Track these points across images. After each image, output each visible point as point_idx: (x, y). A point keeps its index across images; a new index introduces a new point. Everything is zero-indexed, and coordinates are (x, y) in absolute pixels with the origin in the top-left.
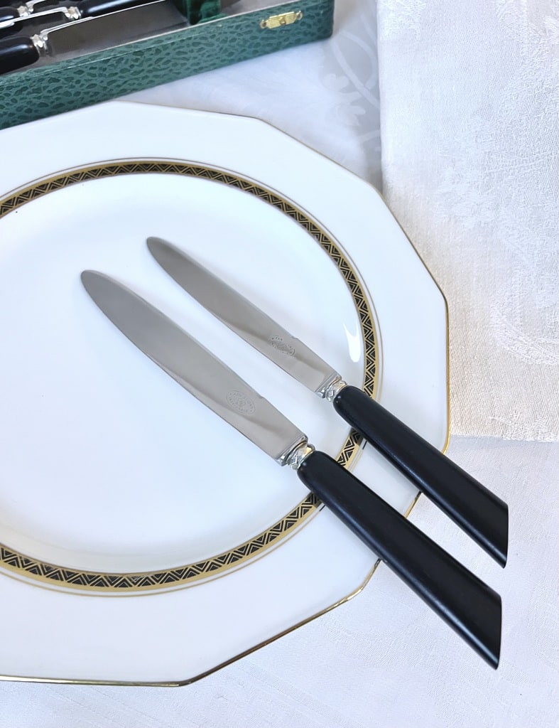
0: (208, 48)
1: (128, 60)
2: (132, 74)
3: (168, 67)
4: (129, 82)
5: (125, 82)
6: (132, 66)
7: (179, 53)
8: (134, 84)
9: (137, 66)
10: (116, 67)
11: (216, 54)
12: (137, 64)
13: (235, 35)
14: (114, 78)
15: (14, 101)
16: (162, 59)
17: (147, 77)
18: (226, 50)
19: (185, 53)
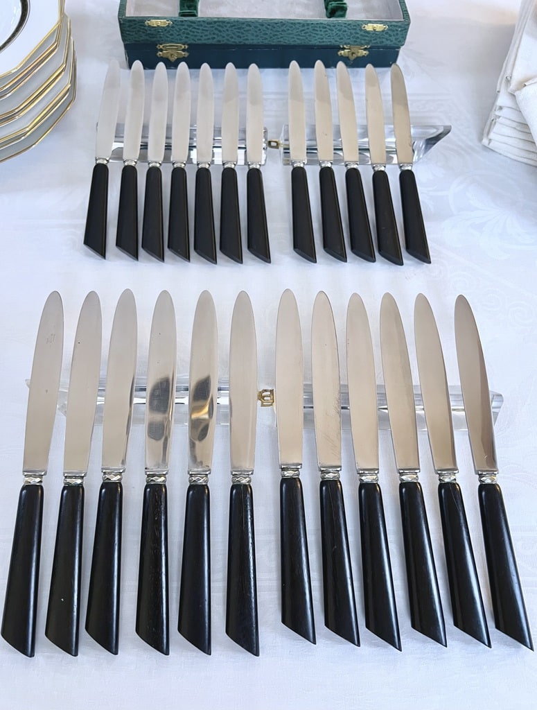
0: (330, 32)
3: (306, 36)
4: (283, 38)
6: (288, 30)
7: (314, 30)
8: (286, 40)
13: (346, 29)
15: (227, 30)
17: (293, 38)
18: (339, 36)
19: (317, 31)
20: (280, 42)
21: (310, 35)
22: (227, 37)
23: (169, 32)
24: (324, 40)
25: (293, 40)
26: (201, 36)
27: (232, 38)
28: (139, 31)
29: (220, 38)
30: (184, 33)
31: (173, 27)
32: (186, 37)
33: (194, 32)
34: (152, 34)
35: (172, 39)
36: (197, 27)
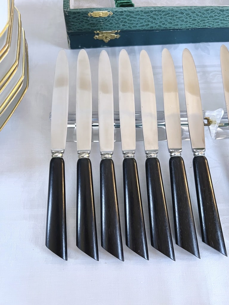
22: (159, 24)
23: (109, 21)
26: (137, 24)
27: (164, 24)
28: (82, 22)
29: (153, 25)
30: (122, 22)
31: (113, 17)
32: (124, 25)
33: (131, 21)
34: (94, 24)
35: (111, 27)
36: (134, 16)
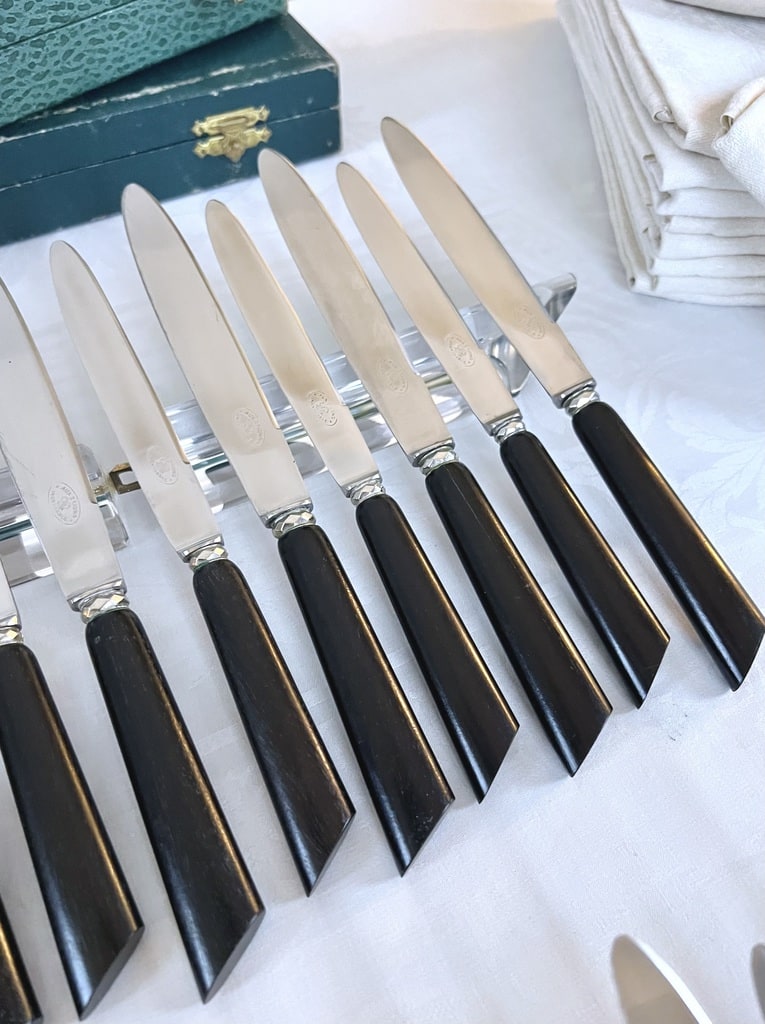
0: (131, 33)
1: (24, 55)
2: (35, 78)
3: (83, 65)
4: (31, 93)
5: (27, 92)
6: (32, 65)
7: (94, 41)
8: (40, 94)
9: (39, 64)
10: (10, 67)
11: (143, 42)
12: (40, 60)
13: (163, 12)
14: (9, 86)
16: (72, 51)
17: (55, 83)
18: (156, 36)
19: (102, 41)
20: (28, 106)
21: (91, 61)
24: (129, 60)
25: (56, 88)
